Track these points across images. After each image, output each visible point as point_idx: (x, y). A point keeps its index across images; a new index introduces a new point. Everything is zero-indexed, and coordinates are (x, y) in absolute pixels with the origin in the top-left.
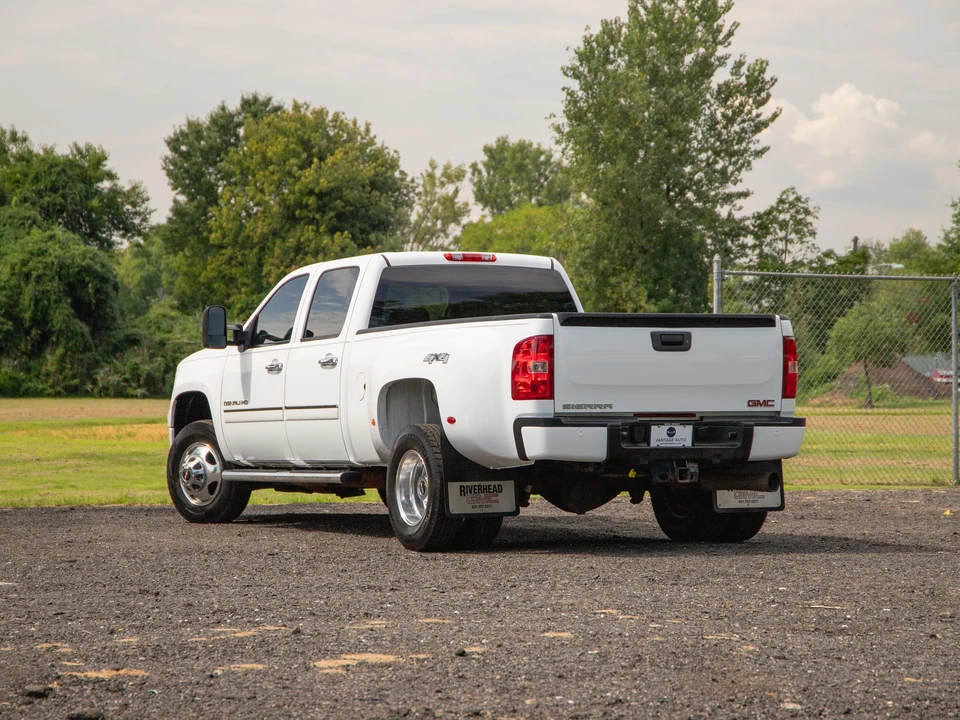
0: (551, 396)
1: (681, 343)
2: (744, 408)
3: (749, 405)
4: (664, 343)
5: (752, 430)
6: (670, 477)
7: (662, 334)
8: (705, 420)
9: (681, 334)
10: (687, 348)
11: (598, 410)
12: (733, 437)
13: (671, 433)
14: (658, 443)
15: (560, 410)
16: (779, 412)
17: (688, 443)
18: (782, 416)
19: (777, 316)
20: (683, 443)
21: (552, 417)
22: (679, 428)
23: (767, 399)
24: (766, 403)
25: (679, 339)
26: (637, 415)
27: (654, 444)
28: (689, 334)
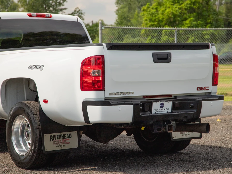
0: (103, 89)
1: (166, 59)
2: (195, 91)
3: (198, 90)
4: (159, 59)
5: (202, 103)
6: (163, 129)
7: (158, 54)
8: (178, 98)
9: (167, 54)
10: (169, 61)
11: (127, 95)
12: (192, 107)
13: (162, 106)
14: (156, 111)
15: (107, 96)
16: (211, 93)
17: (170, 111)
18: (212, 94)
19: (210, 44)
20: (167, 111)
21: (103, 100)
22: (165, 103)
23: (206, 86)
24: (205, 88)
25: (165, 56)
26: (144, 97)
27: (154, 112)
28: (170, 54)
